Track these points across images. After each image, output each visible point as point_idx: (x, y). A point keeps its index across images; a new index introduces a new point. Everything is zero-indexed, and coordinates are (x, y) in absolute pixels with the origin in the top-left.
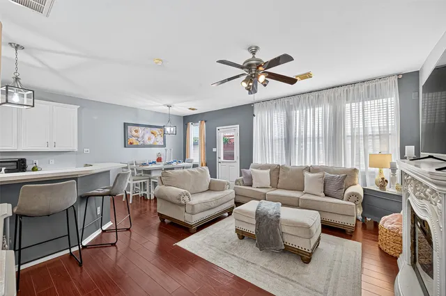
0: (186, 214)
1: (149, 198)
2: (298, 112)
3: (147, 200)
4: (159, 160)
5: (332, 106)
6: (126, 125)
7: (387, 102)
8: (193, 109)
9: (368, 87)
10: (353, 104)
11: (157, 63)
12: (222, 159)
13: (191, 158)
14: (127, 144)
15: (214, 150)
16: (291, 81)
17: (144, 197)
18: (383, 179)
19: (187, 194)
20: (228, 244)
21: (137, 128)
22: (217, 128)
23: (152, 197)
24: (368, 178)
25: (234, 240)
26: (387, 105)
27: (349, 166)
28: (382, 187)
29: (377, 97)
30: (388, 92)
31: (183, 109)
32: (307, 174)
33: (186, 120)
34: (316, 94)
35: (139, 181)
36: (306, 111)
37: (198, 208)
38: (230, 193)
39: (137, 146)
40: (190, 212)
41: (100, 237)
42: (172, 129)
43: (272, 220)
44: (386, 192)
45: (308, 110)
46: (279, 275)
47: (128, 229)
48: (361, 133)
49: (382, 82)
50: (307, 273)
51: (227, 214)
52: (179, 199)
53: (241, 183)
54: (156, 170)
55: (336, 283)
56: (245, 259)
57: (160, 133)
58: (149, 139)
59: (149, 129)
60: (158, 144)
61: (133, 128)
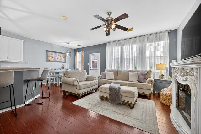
0: (77, 90)
1: (57, 85)
2: (126, 47)
3: (57, 86)
4: (63, 68)
5: (141, 44)
6: (47, 51)
7: (164, 43)
8: (79, 45)
9: (156, 36)
10: (150, 44)
11: (63, 18)
12: (92, 68)
13: (78, 68)
14: (47, 60)
15: (88, 64)
16: (125, 29)
17: (55, 85)
18: (162, 74)
19: (77, 81)
20: (96, 102)
21: (52, 53)
22: (90, 54)
23: (59, 85)
24: (155, 75)
25: (99, 101)
26: (164, 44)
27: (148, 70)
28: (162, 78)
29: (160, 40)
30: (164, 38)
31: (74, 45)
32: (130, 73)
33: (76, 50)
34: (134, 39)
35: (53, 77)
36: (130, 47)
37: (82, 87)
38: (96, 81)
39: (52, 62)
40: (78, 89)
41: (34, 101)
42: (69, 54)
43: (117, 90)
44: (164, 80)
45: (131, 46)
46: (121, 114)
47: (48, 98)
48: (153, 56)
49: (162, 34)
50: (133, 113)
51: (94, 91)
52: (74, 83)
53: (101, 78)
54: (61, 72)
55: (146, 116)
56: (105, 108)
57: (63, 56)
58: (58, 58)
59: (58, 54)
60: (62, 61)
61: (50, 53)
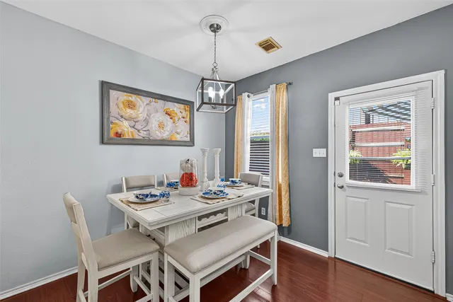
4: (188, 180)
6: (106, 87)
14: (109, 137)
15: (319, 153)
21: (133, 98)
22: (332, 96)
39: (133, 142)
42: (222, 93)
57: (184, 114)
58: (161, 126)
59: (161, 102)
60: (178, 138)
61: (124, 97)
